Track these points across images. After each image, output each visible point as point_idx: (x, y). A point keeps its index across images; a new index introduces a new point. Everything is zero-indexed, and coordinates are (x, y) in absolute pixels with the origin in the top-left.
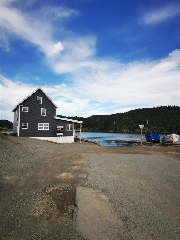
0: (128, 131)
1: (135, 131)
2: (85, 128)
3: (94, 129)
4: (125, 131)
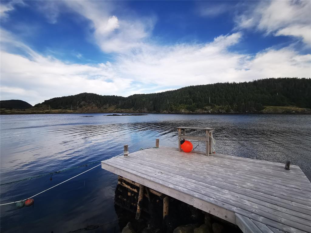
0: (187, 111)
1: (195, 111)
2: (129, 109)
3: (141, 110)
4: (183, 111)
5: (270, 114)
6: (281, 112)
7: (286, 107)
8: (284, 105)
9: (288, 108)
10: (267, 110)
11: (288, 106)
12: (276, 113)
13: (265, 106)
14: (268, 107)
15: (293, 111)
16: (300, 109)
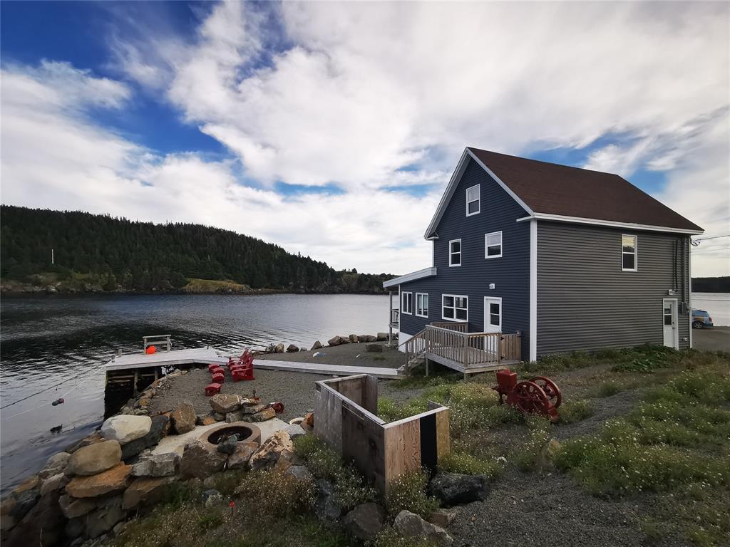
5: (197, 293)
6: (214, 291)
7: (221, 282)
8: (217, 279)
9: (224, 283)
10: (192, 287)
11: (223, 280)
12: (206, 293)
13: (189, 279)
14: (193, 281)
15: (229, 288)
16: (238, 286)
